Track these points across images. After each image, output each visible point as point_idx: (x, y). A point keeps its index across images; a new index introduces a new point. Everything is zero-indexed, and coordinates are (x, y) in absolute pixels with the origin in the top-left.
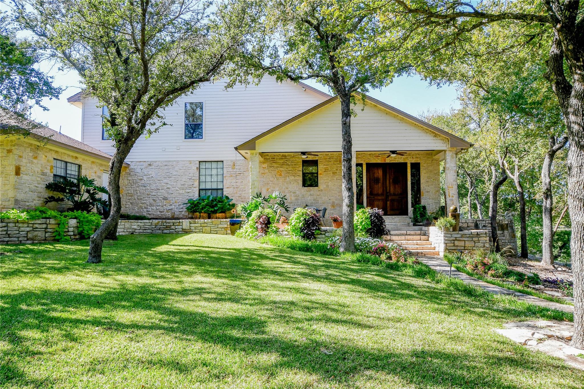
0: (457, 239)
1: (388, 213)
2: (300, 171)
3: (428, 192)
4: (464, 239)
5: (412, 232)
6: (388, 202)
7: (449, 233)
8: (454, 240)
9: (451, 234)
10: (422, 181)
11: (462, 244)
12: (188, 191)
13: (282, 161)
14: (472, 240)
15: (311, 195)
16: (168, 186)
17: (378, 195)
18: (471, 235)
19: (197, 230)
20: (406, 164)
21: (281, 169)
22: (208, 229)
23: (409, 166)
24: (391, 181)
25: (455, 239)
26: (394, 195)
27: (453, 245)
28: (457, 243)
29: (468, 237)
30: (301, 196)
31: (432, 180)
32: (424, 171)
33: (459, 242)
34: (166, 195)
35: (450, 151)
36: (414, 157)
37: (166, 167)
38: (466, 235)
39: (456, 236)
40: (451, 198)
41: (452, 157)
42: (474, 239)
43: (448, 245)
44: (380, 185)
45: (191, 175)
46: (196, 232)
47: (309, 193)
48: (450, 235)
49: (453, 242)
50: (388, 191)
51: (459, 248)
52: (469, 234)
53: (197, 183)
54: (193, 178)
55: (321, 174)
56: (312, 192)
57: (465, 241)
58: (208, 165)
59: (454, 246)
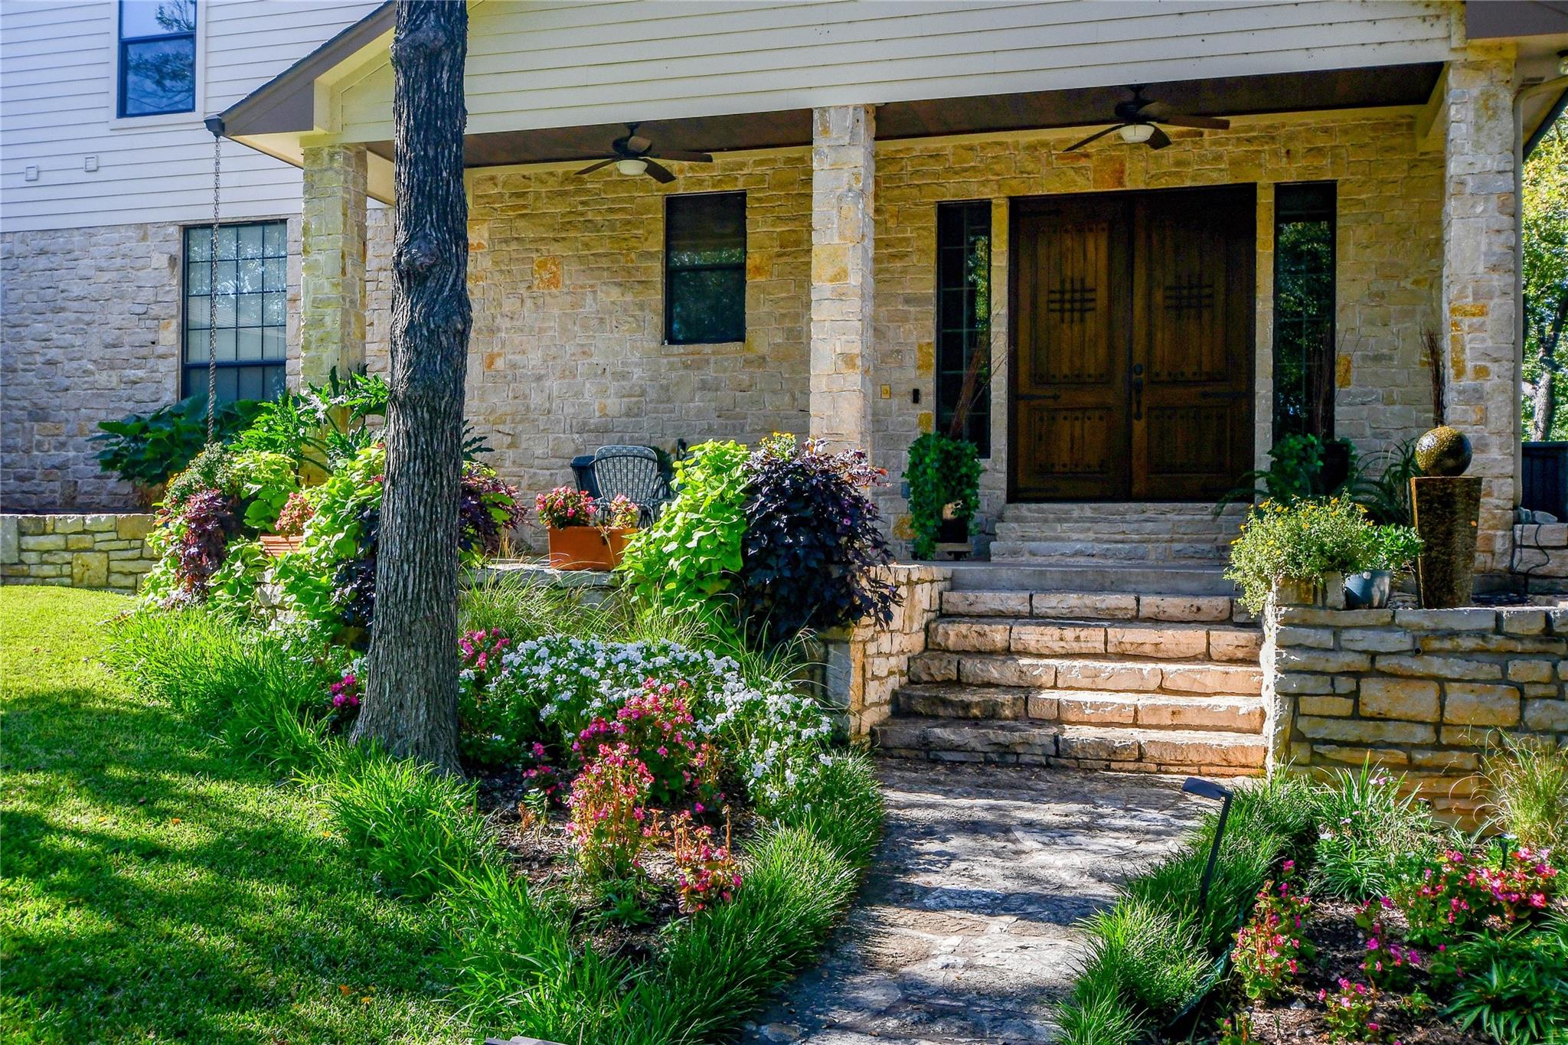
0: (1382, 664)
1: (1137, 487)
2: (649, 255)
3: (1377, 358)
4: (1437, 666)
5: (1174, 605)
6: (1139, 426)
7: (1322, 616)
8: (1357, 675)
9: (1337, 631)
10: (1348, 289)
11: (1421, 701)
12: (132, 374)
13: (559, 208)
14: (1504, 680)
15: (704, 386)
16: (52, 353)
17: (1078, 380)
18: (1496, 642)
19: (47, 570)
20: (1249, 191)
21: (557, 249)
22: (96, 561)
23: (1265, 200)
24: (1158, 296)
25: (1361, 663)
26: (1175, 380)
27: (1344, 706)
28: (1376, 695)
29: (1468, 655)
30: (652, 394)
31: (1407, 284)
32: (1361, 233)
33: (1397, 689)
34: (44, 398)
35: (1477, 67)
36: (1299, 147)
37: (43, 262)
38: (1453, 634)
39: (1371, 641)
40: (1467, 382)
41: (1487, 106)
42: (1518, 670)
43: (1306, 705)
44: (1093, 324)
45: (147, 295)
46: (43, 581)
47: (695, 377)
48: (1326, 638)
49: (1345, 685)
50: (1139, 357)
51: (1391, 733)
52: (1482, 634)
53: (170, 337)
54: (156, 310)
55: (758, 270)
56: (710, 373)
57: (1441, 681)
58: (227, 245)
59: (1356, 716)
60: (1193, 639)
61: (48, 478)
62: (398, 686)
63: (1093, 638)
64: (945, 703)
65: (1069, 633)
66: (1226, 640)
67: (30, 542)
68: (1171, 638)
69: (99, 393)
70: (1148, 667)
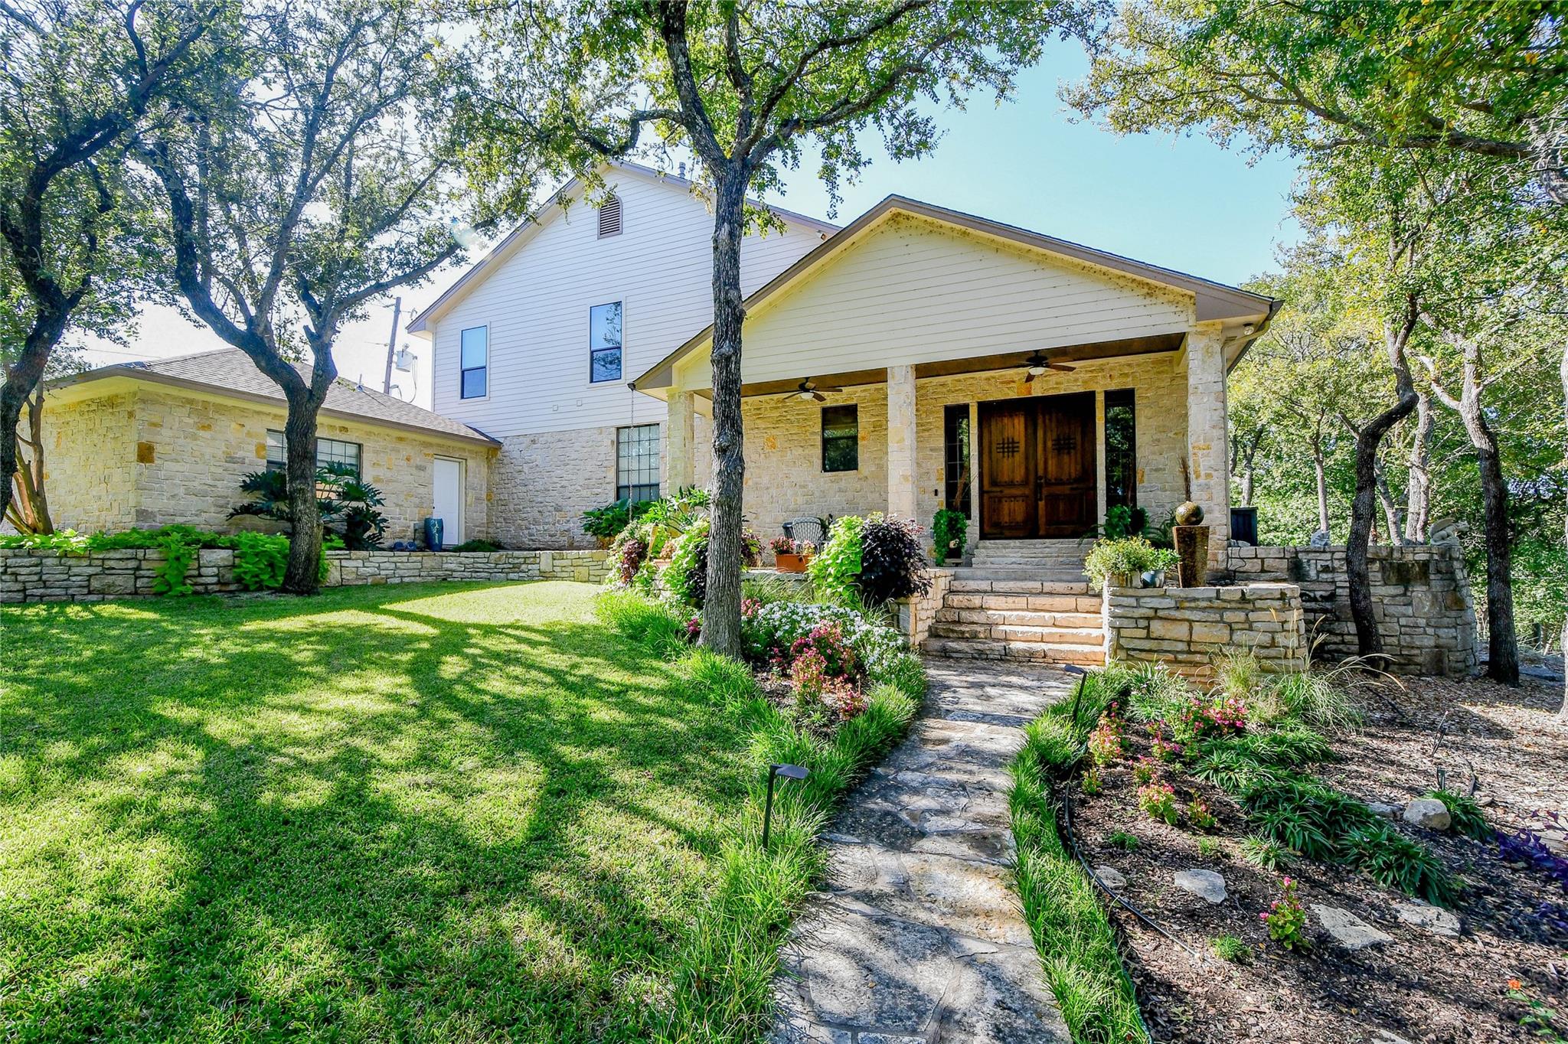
0: (1160, 613)
1: (1041, 533)
2: (814, 433)
3: (1157, 470)
4: (1187, 614)
5: (1060, 587)
6: (1041, 504)
7: (1131, 592)
8: (1148, 619)
9: (1138, 599)
10: (1142, 438)
11: (1181, 631)
12: (596, 491)
13: (776, 414)
14: (1222, 621)
15: (840, 490)
16: (564, 483)
17: (1011, 484)
18: (1217, 603)
19: (564, 574)
20: (1091, 396)
21: (774, 432)
22: (584, 571)
23: (1100, 399)
24: (1049, 444)
25: (1151, 613)
26: (1059, 482)
27: (1143, 633)
28: (1157, 627)
29: (1204, 609)
30: (817, 494)
31: (1171, 435)
32: (1148, 412)
33: (1168, 625)
34: (560, 502)
35: (1202, 333)
36: (1115, 373)
37: (560, 445)
38: (1195, 600)
39: (1156, 603)
40: (1202, 480)
41: (1208, 352)
42: (1229, 616)
43: (1123, 632)
44: (1019, 457)
45: (602, 457)
46: (562, 579)
47: (836, 486)
48: (1133, 602)
49: (1143, 623)
50: (1041, 472)
51: (1165, 645)
52: (1210, 600)
53: (612, 474)
54: (606, 463)
55: (863, 438)
56: (843, 484)
57: (1190, 622)
58: (634, 433)
59: (1148, 637)
60: (1070, 602)
61: (562, 534)
62: (716, 623)
63: (1021, 601)
64: (953, 631)
65: (1010, 599)
66: (1085, 602)
67: (556, 562)
68: (1057, 601)
69: (583, 498)
70: (1047, 615)
